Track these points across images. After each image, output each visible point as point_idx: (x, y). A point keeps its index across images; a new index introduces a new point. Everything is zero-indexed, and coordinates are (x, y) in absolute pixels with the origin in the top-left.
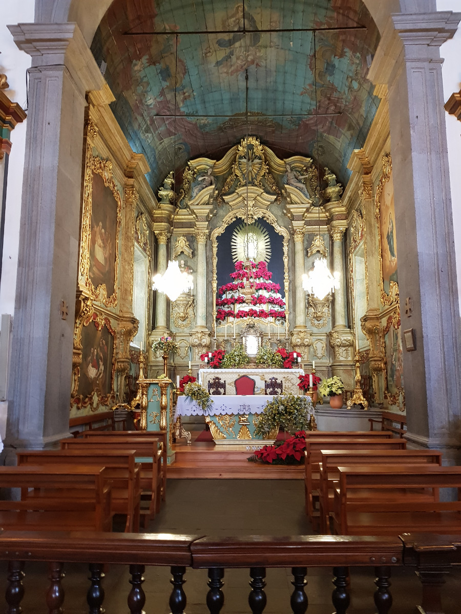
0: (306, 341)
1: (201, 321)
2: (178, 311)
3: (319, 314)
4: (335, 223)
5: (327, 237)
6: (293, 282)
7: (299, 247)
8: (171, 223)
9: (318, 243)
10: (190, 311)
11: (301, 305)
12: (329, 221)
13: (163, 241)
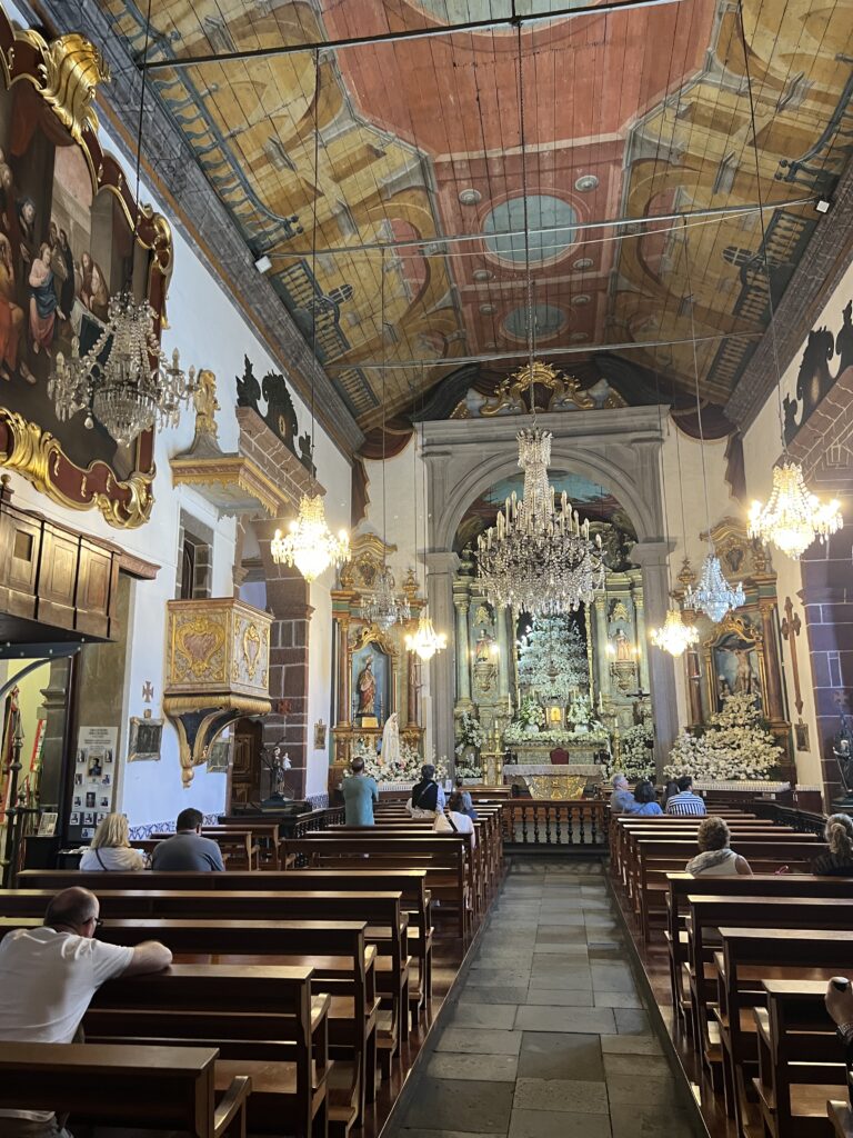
0: (612, 712)
1: (504, 692)
2: (479, 681)
3: (625, 683)
4: (636, 590)
5: (629, 602)
6: (595, 650)
7: (601, 614)
8: (469, 592)
9: (620, 608)
10: (492, 681)
11: (605, 675)
12: (632, 586)
13: (462, 611)
